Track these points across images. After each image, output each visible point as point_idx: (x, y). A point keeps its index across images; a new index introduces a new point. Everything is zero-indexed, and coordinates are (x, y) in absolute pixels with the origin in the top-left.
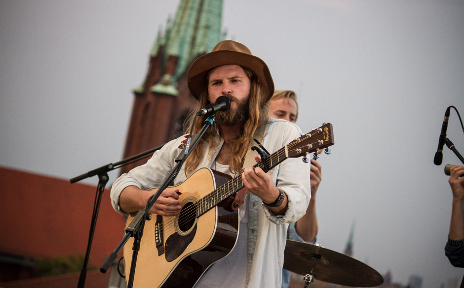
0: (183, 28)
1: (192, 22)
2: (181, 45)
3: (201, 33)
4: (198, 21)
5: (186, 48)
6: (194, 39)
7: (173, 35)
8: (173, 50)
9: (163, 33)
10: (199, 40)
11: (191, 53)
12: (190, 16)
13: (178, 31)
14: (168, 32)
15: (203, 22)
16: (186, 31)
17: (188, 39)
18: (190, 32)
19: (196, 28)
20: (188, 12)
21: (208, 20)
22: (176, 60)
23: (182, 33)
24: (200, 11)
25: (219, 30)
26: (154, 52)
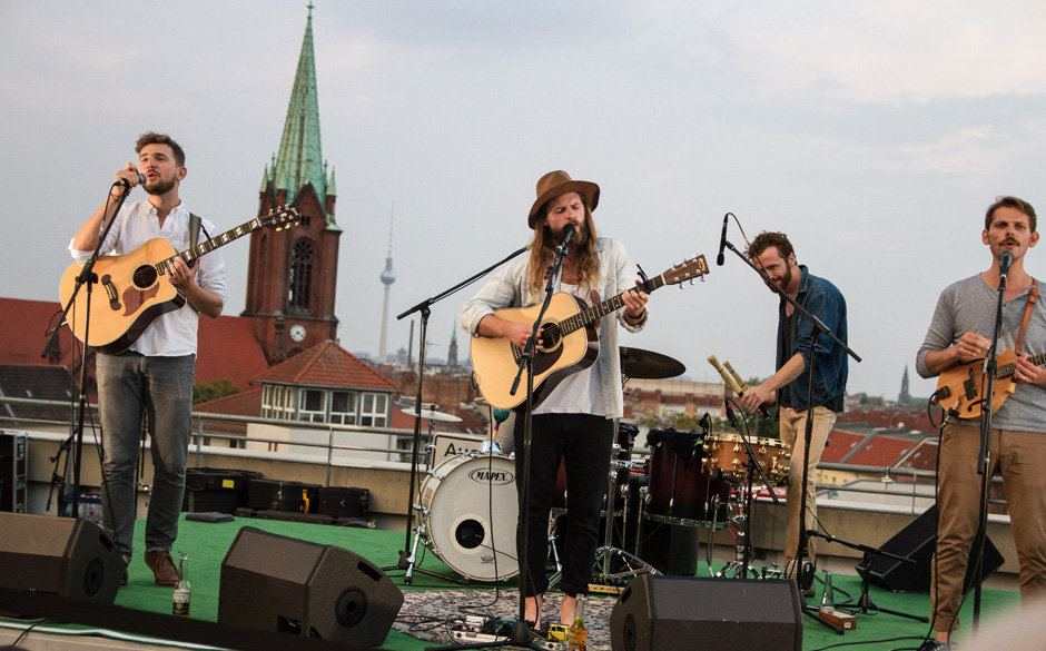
0: (286, 164)
1: (295, 157)
2: (288, 180)
3: (303, 166)
4: (300, 156)
5: (293, 181)
6: (298, 172)
7: (278, 172)
8: (281, 185)
9: (269, 171)
10: (302, 174)
11: (297, 187)
12: (291, 152)
13: (283, 167)
14: (274, 169)
15: (304, 157)
16: (290, 166)
17: (293, 174)
18: (294, 167)
19: (299, 163)
20: (289, 148)
21: (308, 154)
22: (284, 193)
23: (287, 169)
24: (300, 147)
25: (321, 163)
26: (264, 190)
